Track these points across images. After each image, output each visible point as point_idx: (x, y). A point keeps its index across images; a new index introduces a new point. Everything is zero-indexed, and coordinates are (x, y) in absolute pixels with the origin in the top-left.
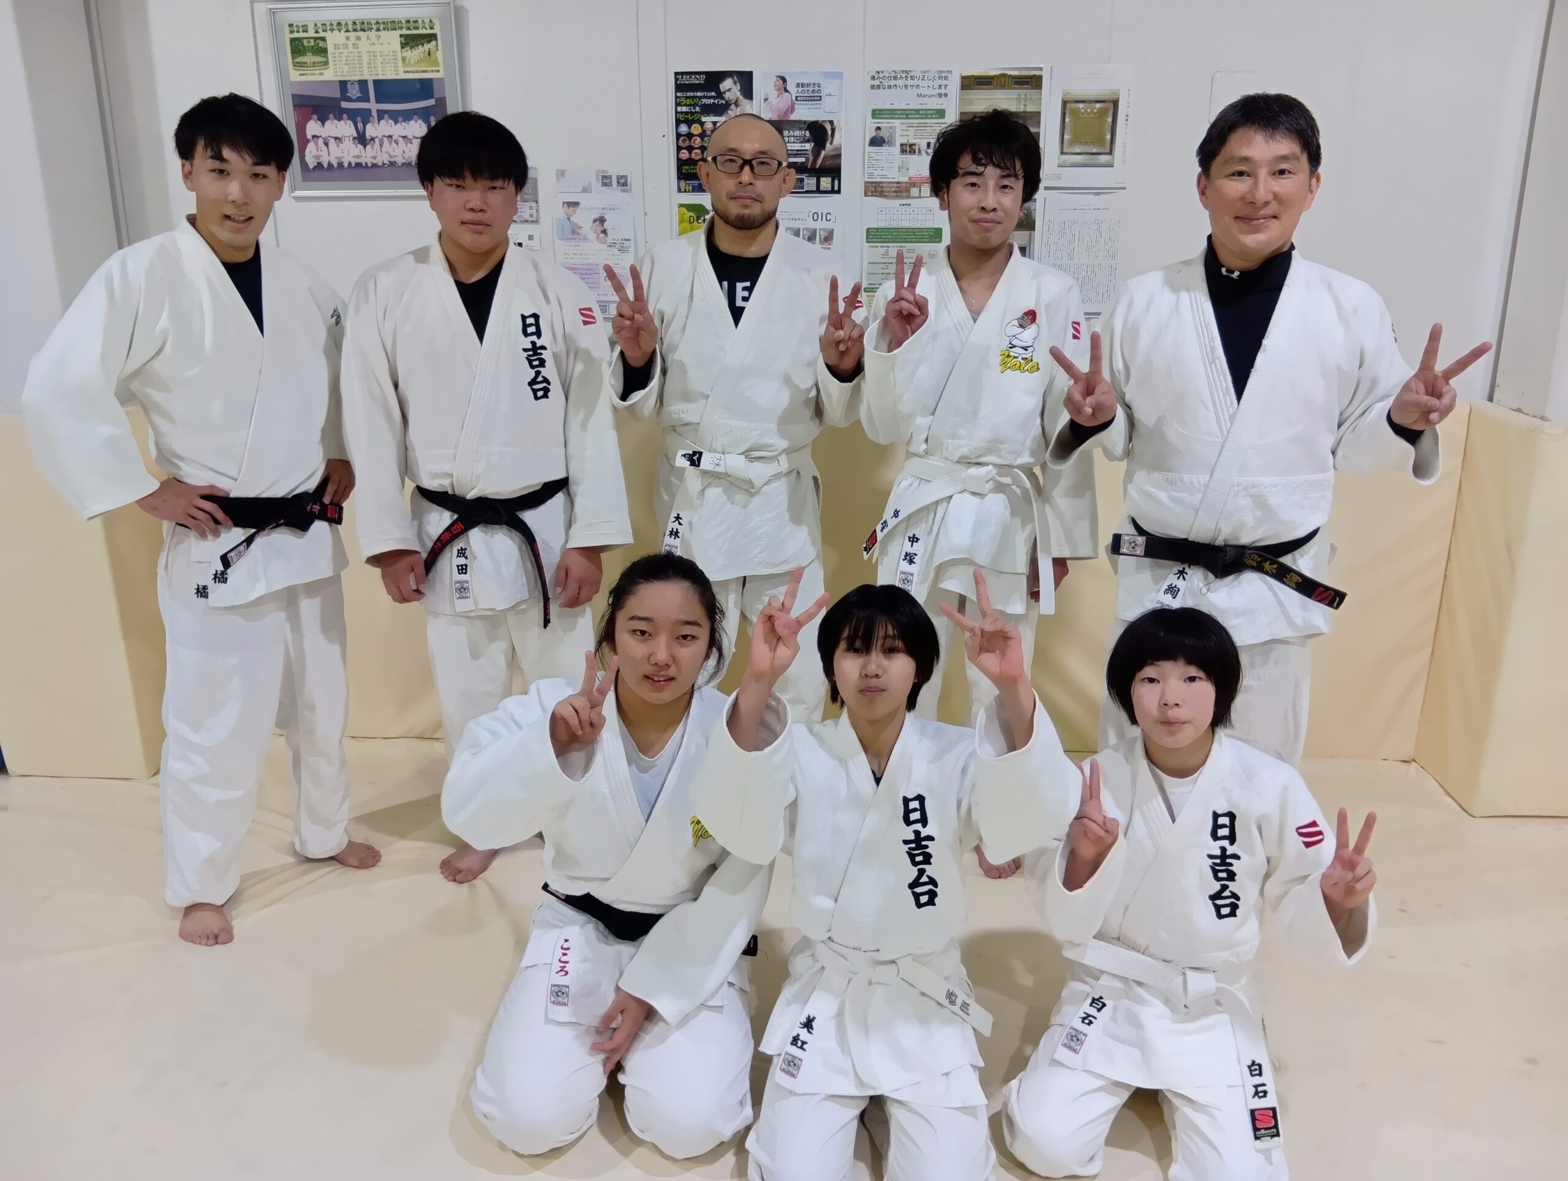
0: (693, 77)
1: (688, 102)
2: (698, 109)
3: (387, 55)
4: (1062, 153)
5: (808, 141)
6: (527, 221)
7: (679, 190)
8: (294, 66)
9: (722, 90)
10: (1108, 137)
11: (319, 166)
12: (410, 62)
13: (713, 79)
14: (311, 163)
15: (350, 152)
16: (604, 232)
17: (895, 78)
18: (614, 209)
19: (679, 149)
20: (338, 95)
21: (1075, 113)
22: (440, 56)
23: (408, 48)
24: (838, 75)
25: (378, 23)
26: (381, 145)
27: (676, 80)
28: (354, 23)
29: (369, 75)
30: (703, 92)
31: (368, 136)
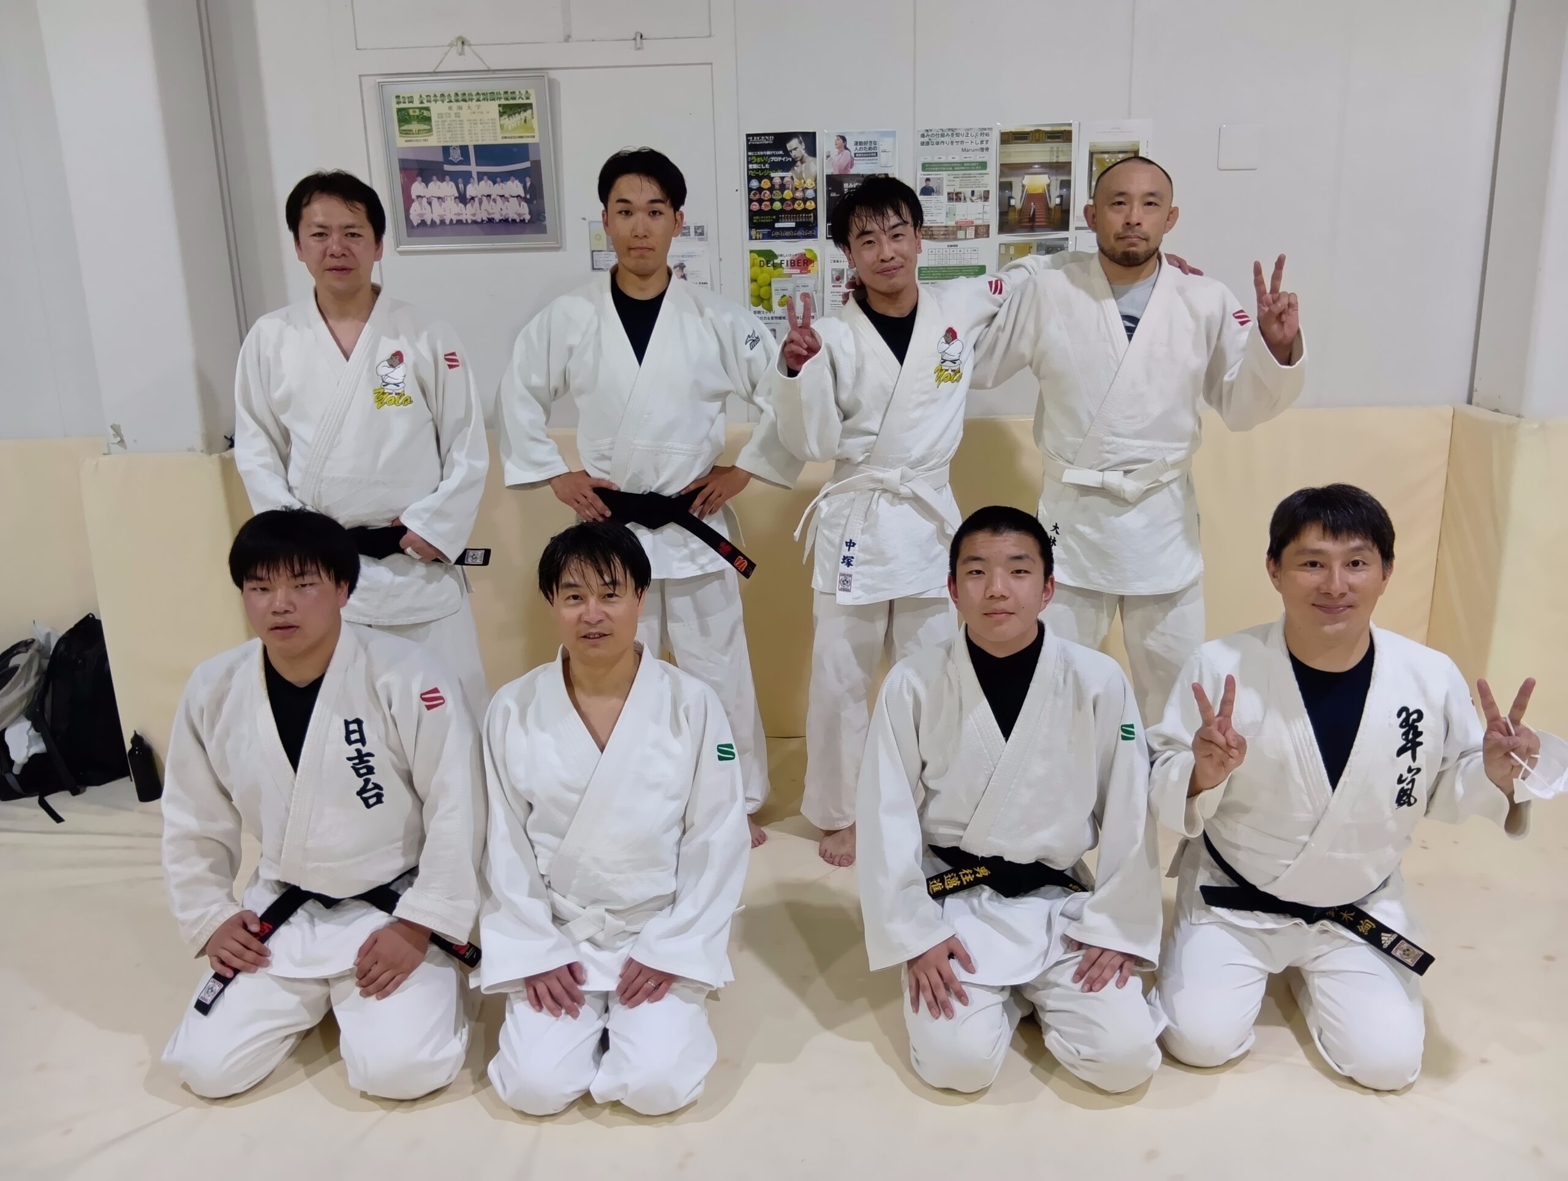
0: (763, 138)
1: (759, 160)
2: (767, 166)
3: (487, 123)
7: (751, 238)
8: (401, 133)
9: (789, 149)
11: (423, 223)
12: (507, 129)
14: (416, 221)
15: (452, 210)
17: (943, 135)
18: (692, 256)
19: (751, 201)
20: (441, 159)
22: (535, 123)
23: (506, 116)
24: (893, 134)
25: (478, 94)
26: (480, 203)
27: (748, 141)
28: (457, 94)
29: (470, 141)
30: (771, 151)
31: (468, 195)
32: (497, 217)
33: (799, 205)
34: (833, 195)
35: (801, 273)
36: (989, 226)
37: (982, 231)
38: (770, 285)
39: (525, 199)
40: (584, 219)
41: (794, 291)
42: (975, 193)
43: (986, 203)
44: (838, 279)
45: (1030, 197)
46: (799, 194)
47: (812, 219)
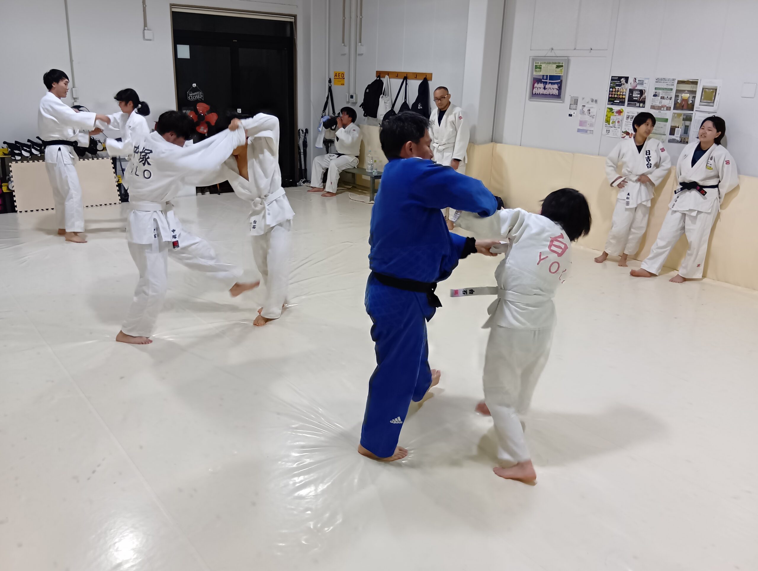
0: (615, 77)
1: (613, 83)
2: (615, 85)
3: (553, 70)
4: (701, 101)
5: (639, 94)
6: (574, 110)
7: (608, 104)
8: (535, 71)
9: (621, 81)
10: (713, 98)
11: (535, 93)
12: (557, 71)
13: (620, 78)
15: (542, 91)
16: (589, 113)
17: (661, 80)
18: (592, 108)
19: (609, 94)
21: (705, 92)
22: (563, 70)
23: (557, 68)
24: (648, 79)
25: (552, 62)
26: (548, 90)
27: (612, 78)
28: (548, 62)
29: (549, 74)
30: (617, 81)
31: (546, 87)
32: (551, 94)
33: (621, 96)
35: (619, 115)
36: (670, 107)
37: (668, 109)
38: (610, 118)
39: (558, 89)
40: (570, 95)
41: (616, 120)
42: (668, 97)
43: (671, 100)
44: (628, 118)
45: (683, 100)
46: (621, 93)
47: (624, 101)
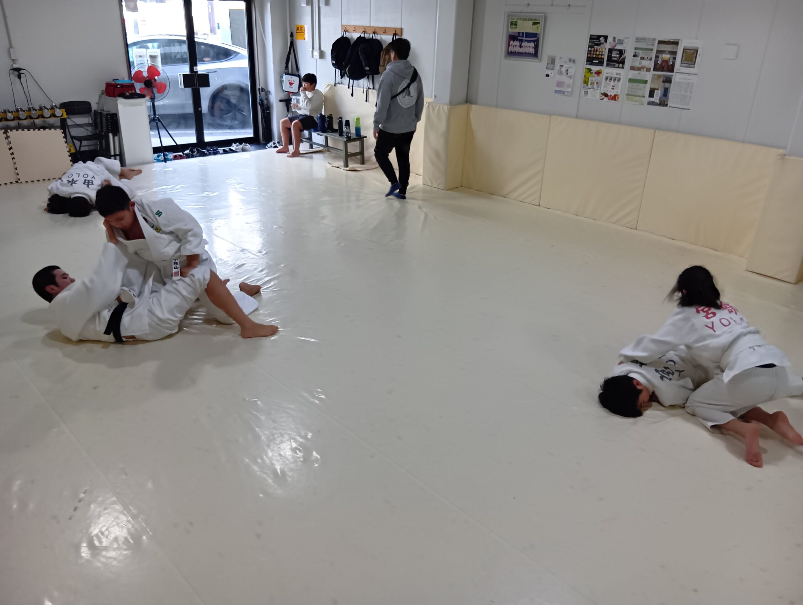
0: (594, 36)
1: (592, 42)
2: (594, 44)
3: (529, 27)
4: (681, 63)
5: (617, 54)
6: (551, 69)
7: (586, 64)
8: (510, 27)
9: (600, 40)
10: (694, 60)
11: (511, 52)
12: (533, 29)
13: (599, 37)
14: (510, 51)
15: (518, 49)
16: (567, 73)
17: (642, 40)
18: (570, 68)
19: (588, 54)
20: (517, 35)
21: (686, 52)
22: (540, 28)
23: (533, 25)
24: (628, 38)
25: (528, 19)
27: (590, 36)
28: (524, 19)
29: (525, 31)
30: (595, 40)
31: (522, 45)
32: (527, 52)
33: (600, 56)
34: (610, 54)
35: (598, 76)
36: (650, 69)
37: (648, 70)
38: (589, 78)
39: (534, 48)
40: (547, 55)
41: (595, 80)
42: (648, 58)
43: (651, 61)
44: (607, 79)
45: (663, 61)
46: (600, 53)
47: (603, 61)
